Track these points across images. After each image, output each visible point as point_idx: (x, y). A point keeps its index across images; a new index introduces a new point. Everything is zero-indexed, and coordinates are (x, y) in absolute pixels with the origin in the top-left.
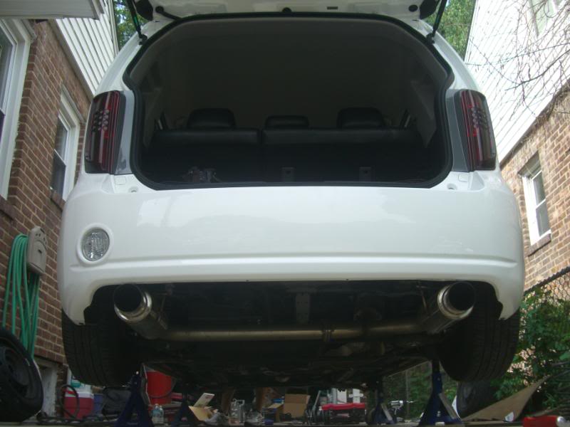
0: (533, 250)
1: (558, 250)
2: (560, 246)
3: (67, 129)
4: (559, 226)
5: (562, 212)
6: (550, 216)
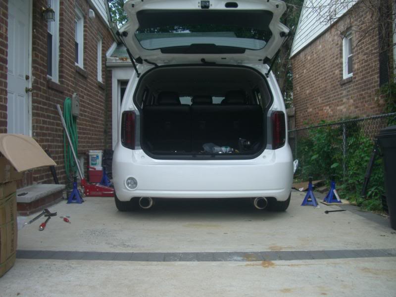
0: (343, 83)
1: (355, 87)
2: (356, 85)
3: (77, 21)
4: (357, 74)
5: (359, 66)
6: (353, 66)
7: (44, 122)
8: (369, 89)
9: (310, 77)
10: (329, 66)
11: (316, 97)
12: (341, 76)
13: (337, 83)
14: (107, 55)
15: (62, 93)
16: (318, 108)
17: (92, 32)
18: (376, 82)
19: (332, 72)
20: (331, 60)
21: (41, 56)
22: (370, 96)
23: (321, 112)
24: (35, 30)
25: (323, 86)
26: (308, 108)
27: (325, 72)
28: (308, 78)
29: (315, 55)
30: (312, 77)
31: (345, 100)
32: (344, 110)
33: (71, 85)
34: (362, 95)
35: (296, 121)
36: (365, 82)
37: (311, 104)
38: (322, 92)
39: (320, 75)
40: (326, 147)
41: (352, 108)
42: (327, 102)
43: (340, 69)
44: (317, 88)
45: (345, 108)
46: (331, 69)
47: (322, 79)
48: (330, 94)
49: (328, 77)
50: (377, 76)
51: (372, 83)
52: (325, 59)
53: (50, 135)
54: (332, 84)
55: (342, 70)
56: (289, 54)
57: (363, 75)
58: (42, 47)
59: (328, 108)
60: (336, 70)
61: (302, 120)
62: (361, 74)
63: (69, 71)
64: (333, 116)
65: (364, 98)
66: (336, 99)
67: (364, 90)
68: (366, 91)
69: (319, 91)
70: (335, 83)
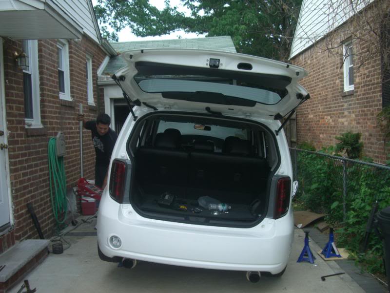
0: (345, 95)
1: (357, 102)
2: (358, 100)
3: (61, 48)
4: (358, 88)
5: (361, 81)
6: (355, 79)
7: (24, 175)
8: (371, 106)
9: (310, 82)
10: (329, 75)
11: (316, 104)
12: (341, 87)
13: (338, 94)
14: (98, 73)
15: (44, 135)
16: (319, 115)
17: (78, 56)
18: (378, 101)
19: (333, 80)
20: (332, 68)
21: (16, 106)
22: (373, 115)
23: (322, 120)
24: (7, 81)
25: (324, 94)
26: (309, 114)
27: (325, 79)
28: (308, 82)
29: (315, 60)
30: (312, 83)
31: (346, 113)
32: (346, 123)
33: (56, 122)
34: (363, 111)
35: (297, 125)
36: (367, 98)
37: (312, 110)
38: (323, 100)
39: (320, 81)
40: (326, 181)
41: (354, 123)
42: (328, 111)
43: (341, 80)
44: (317, 95)
45: (347, 121)
46: (332, 77)
47: (322, 87)
48: (331, 104)
49: (328, 85)
50: (379, 94)
51: (374, 101)
52: (325, 66)
53: (32, 185)
54: (333, 94)
55: (343, 81)
56: (289, 55)
57: (365, 90)
58: (17, 95)
59: (329, 117)
60: (336, 80)
61: (303, 125)
62: (363, 89)
63: (53, 107)
64: (334, 127)
65: (366, 115)
66: (337, 110)
67: (366, 107)
68: (368, 108)
69: (319, 98)
70: (336, 93)
